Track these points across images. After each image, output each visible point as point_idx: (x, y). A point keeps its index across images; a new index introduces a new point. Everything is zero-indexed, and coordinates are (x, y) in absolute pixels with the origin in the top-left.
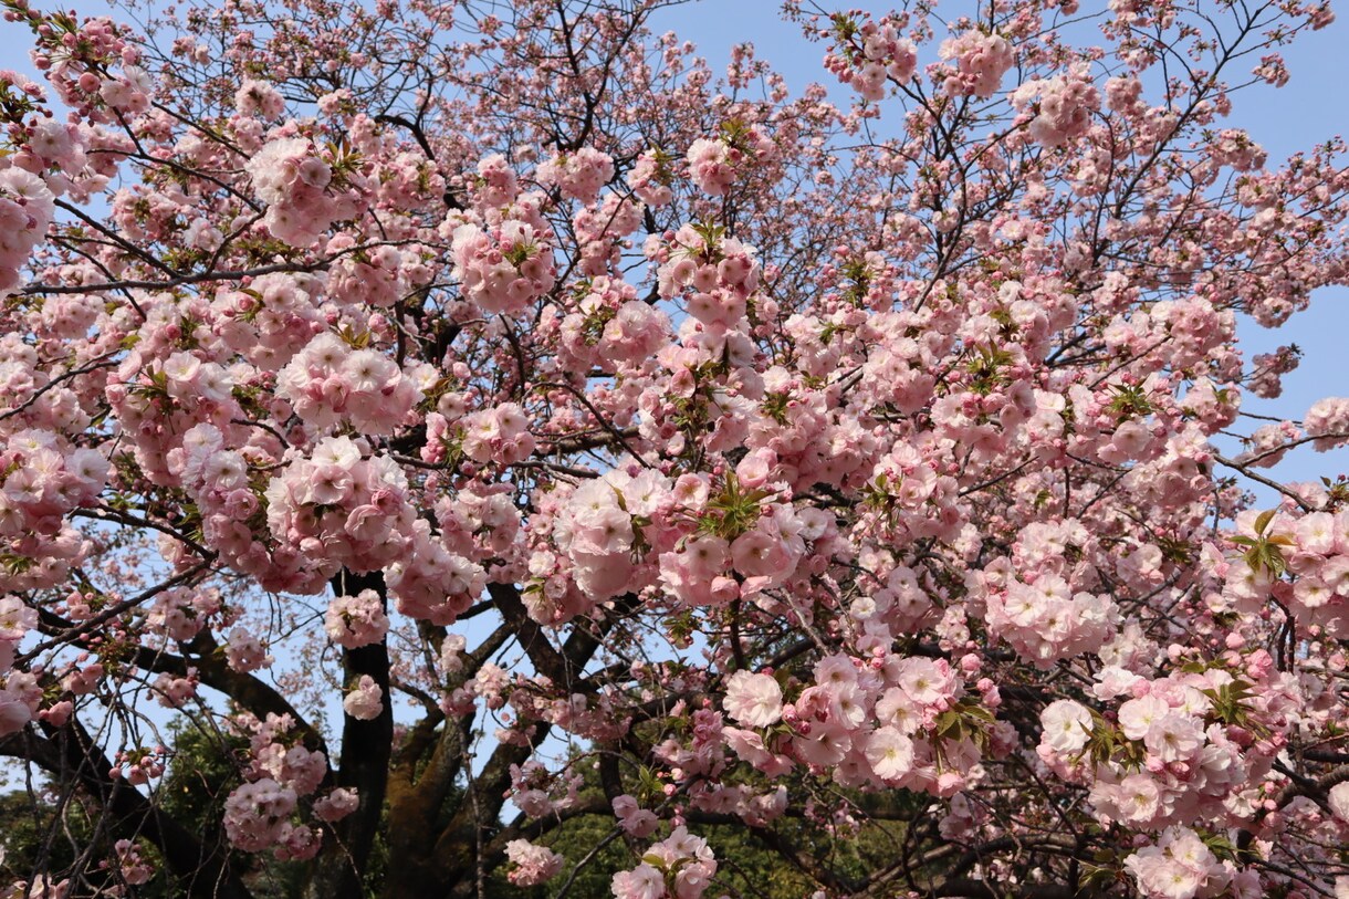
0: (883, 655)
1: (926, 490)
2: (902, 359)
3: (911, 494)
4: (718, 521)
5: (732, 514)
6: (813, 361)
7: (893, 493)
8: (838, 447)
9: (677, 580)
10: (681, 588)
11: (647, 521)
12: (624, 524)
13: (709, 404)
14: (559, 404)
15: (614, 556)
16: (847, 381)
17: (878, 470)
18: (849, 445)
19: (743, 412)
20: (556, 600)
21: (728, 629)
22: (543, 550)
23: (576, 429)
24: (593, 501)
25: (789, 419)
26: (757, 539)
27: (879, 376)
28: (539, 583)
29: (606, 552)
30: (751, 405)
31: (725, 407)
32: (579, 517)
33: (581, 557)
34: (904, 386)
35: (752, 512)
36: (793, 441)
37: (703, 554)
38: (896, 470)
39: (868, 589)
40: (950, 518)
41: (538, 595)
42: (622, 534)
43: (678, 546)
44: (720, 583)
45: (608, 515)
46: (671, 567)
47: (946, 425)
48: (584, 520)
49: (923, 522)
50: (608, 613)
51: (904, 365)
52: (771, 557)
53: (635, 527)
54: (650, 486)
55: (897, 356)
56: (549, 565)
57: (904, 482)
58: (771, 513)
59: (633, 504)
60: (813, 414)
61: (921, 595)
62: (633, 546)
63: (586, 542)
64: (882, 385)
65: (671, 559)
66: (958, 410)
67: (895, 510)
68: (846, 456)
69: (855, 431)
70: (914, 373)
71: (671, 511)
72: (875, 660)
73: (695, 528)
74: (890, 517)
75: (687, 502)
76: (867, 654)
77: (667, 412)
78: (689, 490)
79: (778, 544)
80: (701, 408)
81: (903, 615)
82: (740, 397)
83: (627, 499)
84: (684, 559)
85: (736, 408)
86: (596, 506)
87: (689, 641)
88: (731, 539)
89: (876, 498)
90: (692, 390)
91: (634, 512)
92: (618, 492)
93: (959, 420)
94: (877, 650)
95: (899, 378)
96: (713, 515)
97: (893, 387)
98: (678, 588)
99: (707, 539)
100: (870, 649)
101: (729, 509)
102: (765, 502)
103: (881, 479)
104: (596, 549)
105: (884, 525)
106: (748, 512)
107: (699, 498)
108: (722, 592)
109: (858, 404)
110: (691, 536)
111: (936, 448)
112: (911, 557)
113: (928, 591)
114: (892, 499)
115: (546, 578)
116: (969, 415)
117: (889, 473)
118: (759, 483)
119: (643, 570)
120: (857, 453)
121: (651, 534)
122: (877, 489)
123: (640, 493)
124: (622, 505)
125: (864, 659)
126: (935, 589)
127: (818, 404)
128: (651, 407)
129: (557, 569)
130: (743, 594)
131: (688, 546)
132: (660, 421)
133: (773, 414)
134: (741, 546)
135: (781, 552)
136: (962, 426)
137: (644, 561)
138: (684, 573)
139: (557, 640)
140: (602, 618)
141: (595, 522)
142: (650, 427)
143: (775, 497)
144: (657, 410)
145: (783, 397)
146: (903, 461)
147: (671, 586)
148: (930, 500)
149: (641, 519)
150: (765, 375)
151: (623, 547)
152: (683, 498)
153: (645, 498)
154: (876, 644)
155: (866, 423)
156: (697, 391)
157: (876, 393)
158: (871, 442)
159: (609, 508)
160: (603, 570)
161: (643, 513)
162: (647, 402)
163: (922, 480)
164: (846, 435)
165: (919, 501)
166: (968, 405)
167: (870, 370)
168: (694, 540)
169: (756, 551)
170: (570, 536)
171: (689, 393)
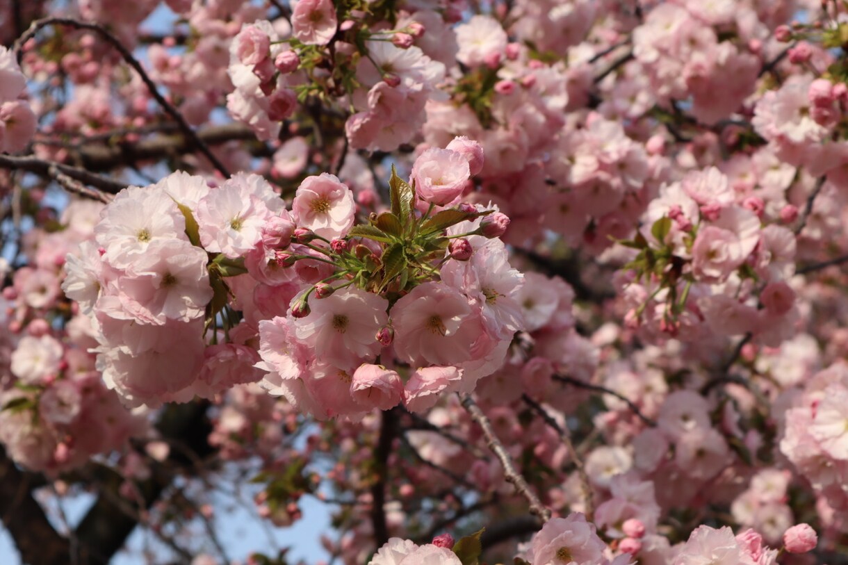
0: (640, 535)
1: (740, 248)
2: (705, 24)
3: (712, 254)
4: (372, 262)
5: (397, 249)
6: (546, 24)
7: (681, 252)
8: (582, 170)
9: (290, 369)
10: (298, 384)
11: (237, 266)
12: (194, 270)
13: (359, 64)
14: (83, 80)
15: (174, 326)
16: (603, 64)
17: (656, 211)
18: (602, 166)
19: (419, 79)
20: (60, 427)
21: (367, 498)
22: (38, 335)
23: (111, 125)
24: (139, 225)
25: (498, 114)
26: (440, 298)
27: (663, 52)
28: (30, 395)
29: (159, 320)
30: (434, 70)
31: (388, 68)
32: (112, 254)
33: (112, 328)
34: (703, 73)
35: (434, 250)
36: (504, 153)
37: (339, 322)
38: (689, 212)
39: (619, 436)
40: (778, 301)
41: (26, 415)
42: (190, 289)
43: (296, 303)
44: (367, 375)
45: (165, 252)
46: (280, 346)
47: (782, 138)
48: (122, 259)
49: (730, 311)
50: (154, 465)
51: (707, 35)
52: (462, 331)
53: (214, 274)
54: (246, 203)
55: (695, 17)
56: (50, 362)
57: (703, 230)
58: (466, 253)
59: (214, 234)
60: (542, 108)
61: (715, 441)
62: (210, 310)
63: (123, 299)
64: (666, 68)
65: (281, 330)
66: (804, 111)
67: (684, 286)
68: (594, 187)
69: (617, 145)
70: (725, 51)
71: (287, 239)
72: (628, 543)
73: (329, 273)
74: (673, 296)
75: (316, 226)
76: (612, 533)
77: (284, 68)
78: (321, 205)
79: (476, 310)
80: (344, 69)
81: (683, 477)
82: (416, 52)
83: (203, 223)
84: (306, 330)
85: (408, 71)
86: (145, 236)
87: (294, 515)
88: (393, 297)
89: (651, 258)
90: (330, 32)
91: (214, 247)
92: (186, 211)
93: (805, 129)
94: (630, 526)
95: (698, 57)
96: (362, 252)
97: (687, 72)
98: (292, 383)
99: (347, 295)
100: (618, 525)
101: (392, 239)
102: (457, 231)
103: (662, 226)
104: (139, 313)
105: (661, 310)
106: (428, 247)
107: (339, 219)
108: (372, 392)
109: (621, 104)
110: (320, 285)
111: (757, 186)
112: (699, 379)
113: (727, 435)
114: (678, 263)
115: (42, 386)
116: (822, 120)
117: (675, 215)
118: (449, 196)
119: (225, 355)
120: (616, 182)
121: (243, 290)
122: (653, 244)
123: (226, 215)
124: (192, 234)
125: (608, 540)
126: (739, 434)
127: (552, 90)
128: (254, 57)
129: (64, 371)
130: (410, 397)
131: (314, 304)
132: (268, 85)
133: (471, 102)
134: (410, 312)
135: (481, 325)
136: (808, 140)
137: (229, 341)
138: (304, 357)
139: (63, 515)
140: (144, 474)
141: (143, 264)
142: (249, 96)
143: (476, 225)
144: (264, 64)
145: (490, 72)
146: (702, 194)
147: (278, 380)
148: (745, 269)
149: (227, 262)
150: (462, 31)
151: (191, 312)
152: (309, 218)
153: (236, 225)
154: (629, 515)
155: (636, 131)
156: (340, 35)
157: (656, 82)
158: (641, 165)
159: (170, 240)
160: (153, 354)
161: (230, 250)
162: (247, 48)
163: (734, 231)
164: (598, 148)
165: (726, 267)
166: (822, 102)
167: (646, 39)
168: (327, 293)
169: (436, 321)
170: (95, 288)
171: (325, 35)
